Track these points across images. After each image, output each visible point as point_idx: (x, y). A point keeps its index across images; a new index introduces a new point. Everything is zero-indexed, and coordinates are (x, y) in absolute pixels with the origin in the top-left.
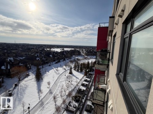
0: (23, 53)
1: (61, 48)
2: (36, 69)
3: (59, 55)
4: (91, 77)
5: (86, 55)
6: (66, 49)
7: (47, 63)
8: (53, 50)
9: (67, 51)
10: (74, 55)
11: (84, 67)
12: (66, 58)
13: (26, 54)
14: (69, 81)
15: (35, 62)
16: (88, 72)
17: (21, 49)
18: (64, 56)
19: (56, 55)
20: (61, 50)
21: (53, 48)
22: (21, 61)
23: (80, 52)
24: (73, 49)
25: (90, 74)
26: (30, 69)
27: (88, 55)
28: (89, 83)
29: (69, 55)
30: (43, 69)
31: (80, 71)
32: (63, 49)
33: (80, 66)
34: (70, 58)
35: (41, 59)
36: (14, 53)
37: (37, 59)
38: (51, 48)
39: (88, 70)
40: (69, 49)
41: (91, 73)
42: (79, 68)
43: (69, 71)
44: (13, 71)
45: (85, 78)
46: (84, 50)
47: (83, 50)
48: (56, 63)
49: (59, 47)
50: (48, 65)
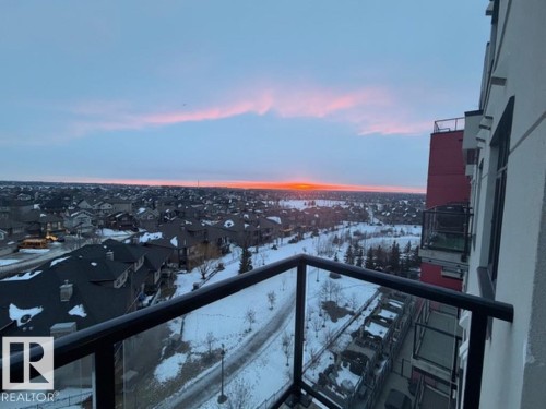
1: (306, 199)
2: (241, 253)
5: (387, 222)
6: (320, 203)
7: (268, 240)
8: (283, 203)
9: (326, 208)
10: (346, 220)
11: (381, 261)
12: (322, 228)
18: (313, 223)
19: (293, 219)
20: (305, 204)
21: (285, 200)
23: (366, 214)
26: (228, 251)
27: (393, 223)
30: (259, 255)
32: (313, 203)
33: (365, 258)
34: (333, 230)
38: (278, 200)
40: (330, 204)
46: (379, 205)
47: (375, 207)
48: (291, 242)
49: (301, 196)
50: (271, 245)
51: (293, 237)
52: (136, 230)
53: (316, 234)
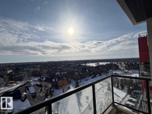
0: (65, 69)
1: (95, 62)
2: (75, 83)
3: (95, 69)
4: (137, 96)
5: (126, 69)
6: (101, 63)
7: (84, 77)
8: (88, 65)
9: (103, 65)
10: (111, 69)
11: (126, 83)
12: (103, 73)
13: (67, 70)
14: (108, 98)
15: (74, 76)
16: (133, 90)
17: (63, 65)
18: (99, 71)
19: (92, 70)
20: (95, 64)
21: (88, 63)
22: (64, 75)
23: (118, 66)
24: (109, 63)
25: (135, 93)
26: (71, 82)
27: (129, 69)
28: (136, 105)
29: (105, 70)
30: (81, 83)
31: (120, 87)
32: (98, 64)
33: (120, 83)
34: (107, 73)
35: (79, 73)
36: (59, 69)
37: (76, 73)
38: (86, 64)
39: (133, 88)
40: (104, 63)
41: (137, 92)
42: (119, 85)
43: (107, 87)
44: (60, 84)
45: (129, 97)
46: (123, 63)
47: (121, 64)
48: (93, 78)
49: (94, 62)
50: (85, 79)
51: (93, 76)
52: (41, 76)
53: (100, 75)
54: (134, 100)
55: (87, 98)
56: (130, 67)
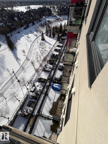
1: (25, 5)
2: (5, 37)
3: (25, 16)
4: (63, 42)
5: (58, 15)
6: (32, 7)
7: (15, 29)
8: (15, 9)
9: (35, 10)
10: (44, 15)
11: (57, 31)
12: (35, 21)
14: (42, 48)
16: (61, 36)
18: (32, 18)
20: (26, 8)
21: (16, 6)
23: (51, 11)
24: (41, 6)
25: (63, 39)
27: (60, 15)
28: (62, 48)
29: (38, 16)
31: (52, 36)
32: (29, 8)
33: (52, 31)
34: (40, 21)
35: (5, 24)
37: (1, 24)
38: (12, 7)
39: (61, 35)
41: (64, 38)
42: (52, 34)
45: (58, 44)
46: (56, 7)
47: (54, 8)
48: (25, 29)
51: (25, 26)
53: (34, 24)
54: (61, 45)
55: (24, 52)
56: (62, 13)
